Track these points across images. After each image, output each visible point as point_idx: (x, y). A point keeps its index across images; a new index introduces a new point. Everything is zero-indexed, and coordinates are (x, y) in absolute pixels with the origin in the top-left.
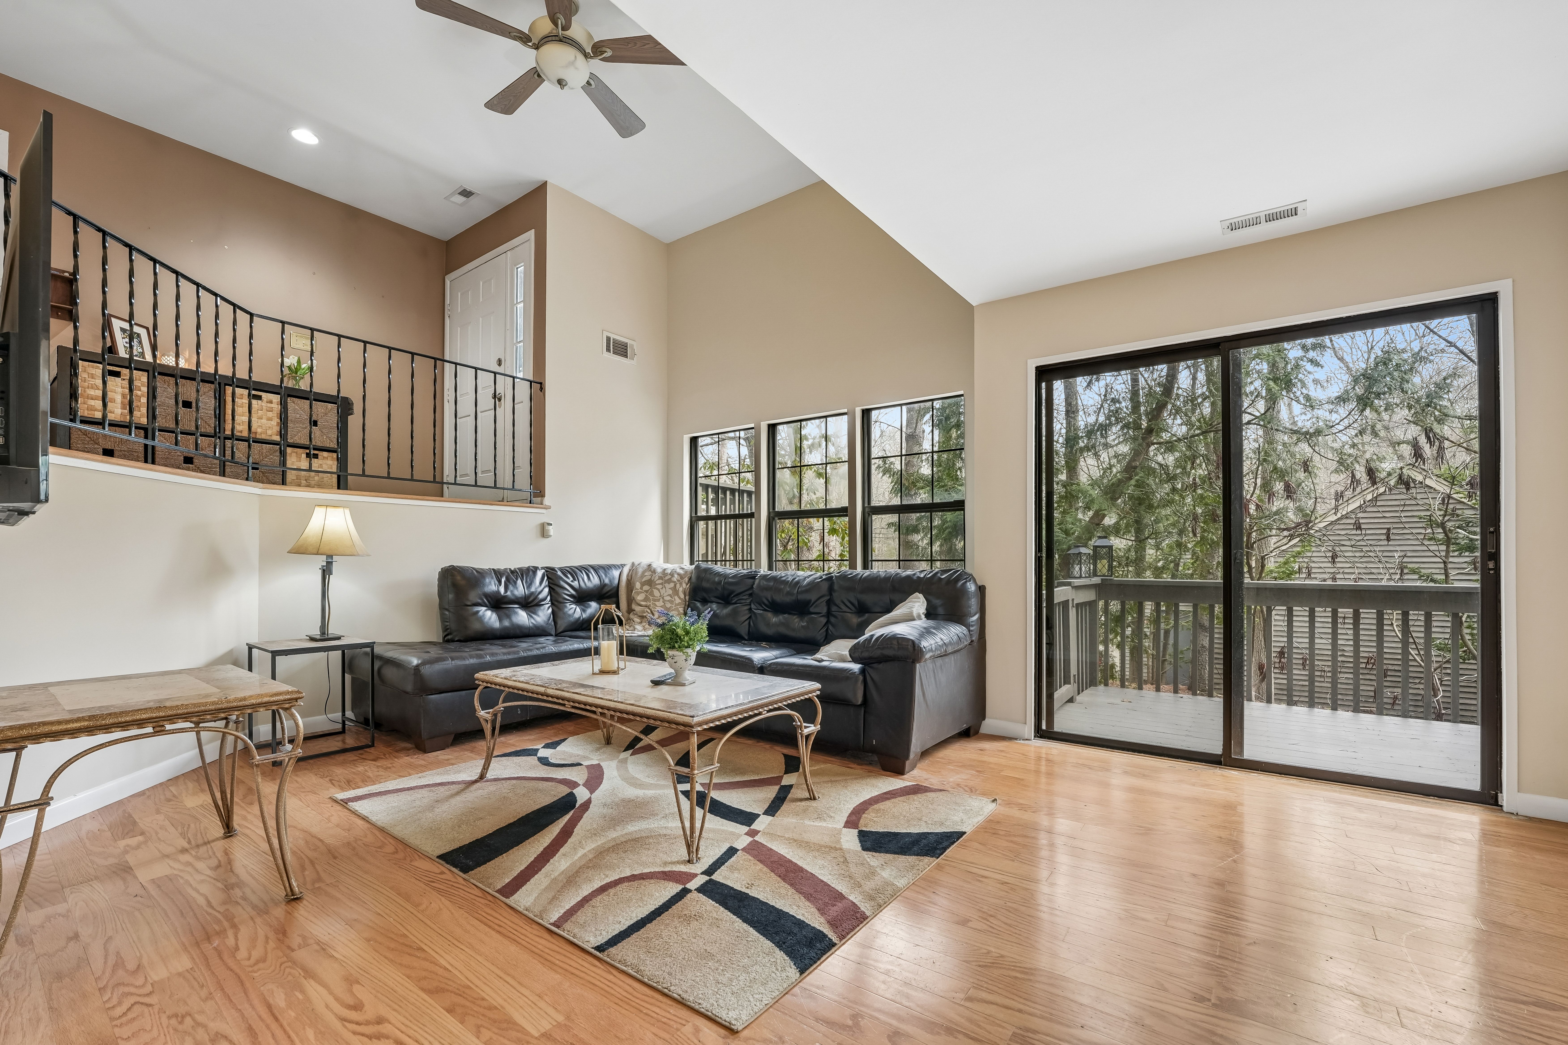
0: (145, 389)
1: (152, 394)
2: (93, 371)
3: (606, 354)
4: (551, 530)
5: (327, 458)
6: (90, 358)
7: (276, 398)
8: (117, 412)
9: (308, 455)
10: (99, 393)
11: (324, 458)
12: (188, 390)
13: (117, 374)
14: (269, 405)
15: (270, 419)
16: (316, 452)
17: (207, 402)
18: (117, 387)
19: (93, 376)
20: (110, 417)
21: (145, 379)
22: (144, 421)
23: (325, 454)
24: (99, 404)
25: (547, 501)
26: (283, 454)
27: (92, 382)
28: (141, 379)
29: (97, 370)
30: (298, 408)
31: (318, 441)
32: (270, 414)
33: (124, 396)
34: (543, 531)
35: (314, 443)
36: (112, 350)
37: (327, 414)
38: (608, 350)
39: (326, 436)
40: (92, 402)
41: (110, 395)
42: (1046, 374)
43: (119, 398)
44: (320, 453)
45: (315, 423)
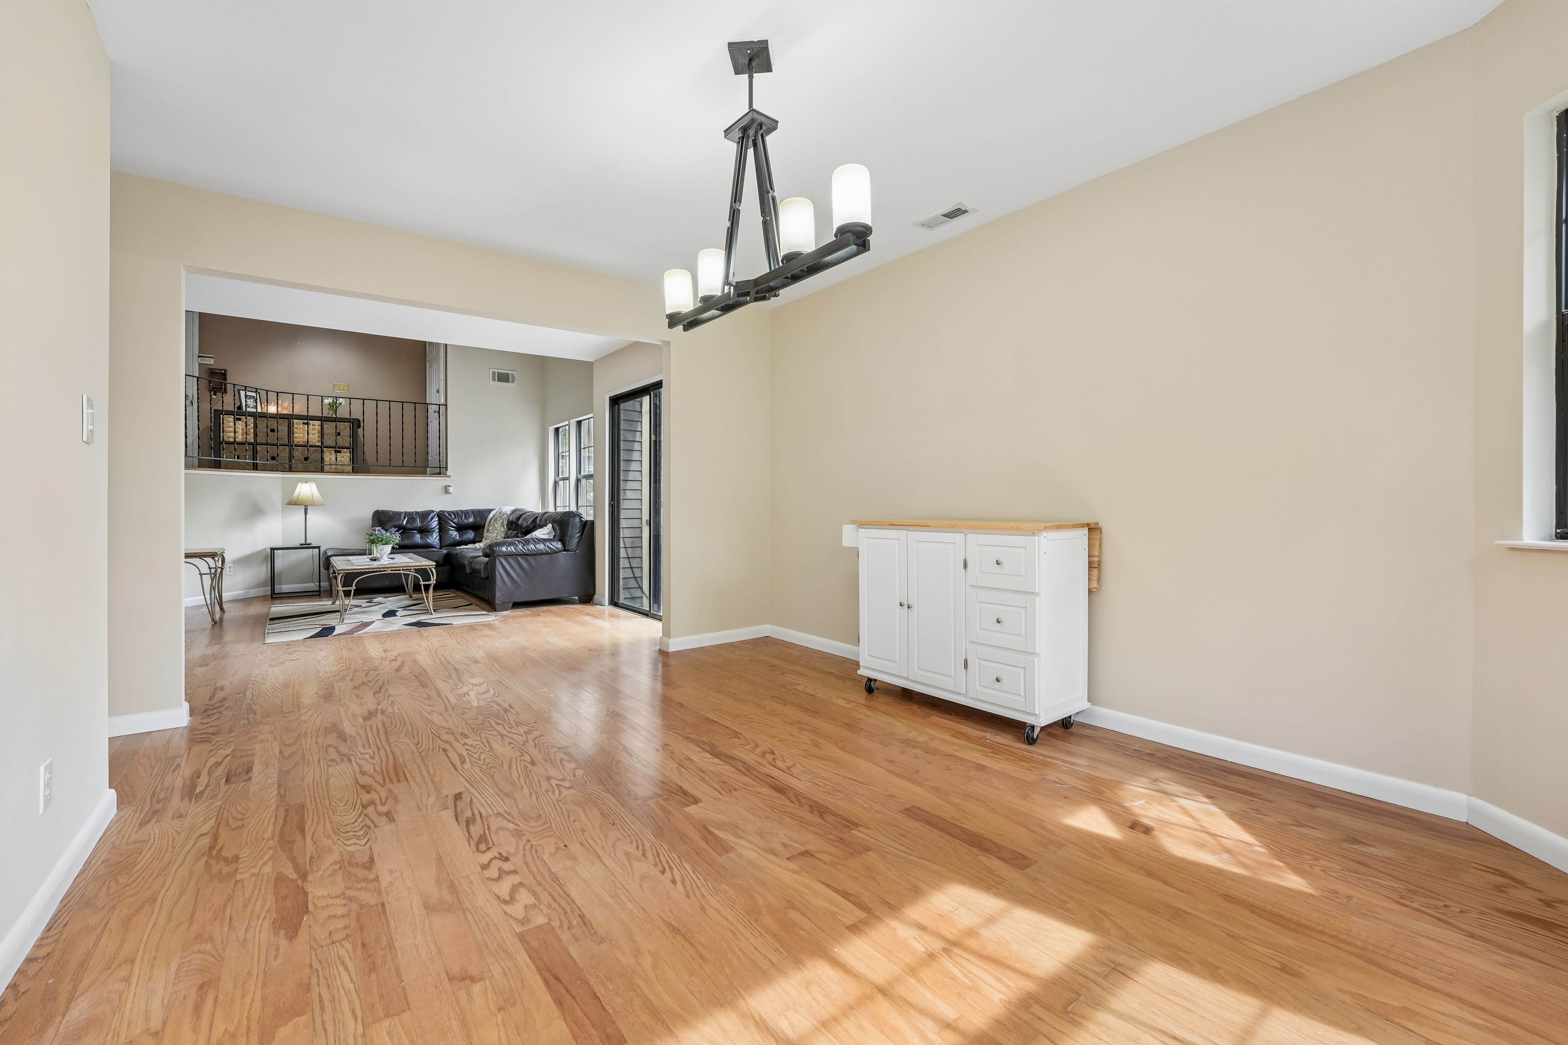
0: (252, 425)
1: (256, 427)
2: (229, 419)
3: (492, 382)
4: (451, 490)
5: (346, 452)
6: (229, 413)
7: (318, 423)
8: (240, 438)
9: (335, 451)
10: (232, 429)
11: (344, 452)
12: (273, 424)
13: (240, 419)
14: (314, 427)
15: (314, 434)
16: (340, 450)
17: (283, 428)
18: (240, 425)
19: (229, 422)
20: (237, 440)
21: (252, 420)
22: (252, 441)
23: (345, 450)
24: (232, 434)
25: (449, 473)
26: (322, 451)
27: (229, 424)
28: (251, 420)
29: (231, 418)
30: (329, 427)
31: (340, 444)
32: (314, 432)
33: (243, 429)
34: (446, 490)
35: (338, 445)
36: (240, 408)
37: (345, 429)
38: (494, 380)
39: (344, 440)
40: (229, 434)
41: (237, 430)
42: (615, 401)
43: (240, 431)
44: (342, 450)
45: (339, 434)
